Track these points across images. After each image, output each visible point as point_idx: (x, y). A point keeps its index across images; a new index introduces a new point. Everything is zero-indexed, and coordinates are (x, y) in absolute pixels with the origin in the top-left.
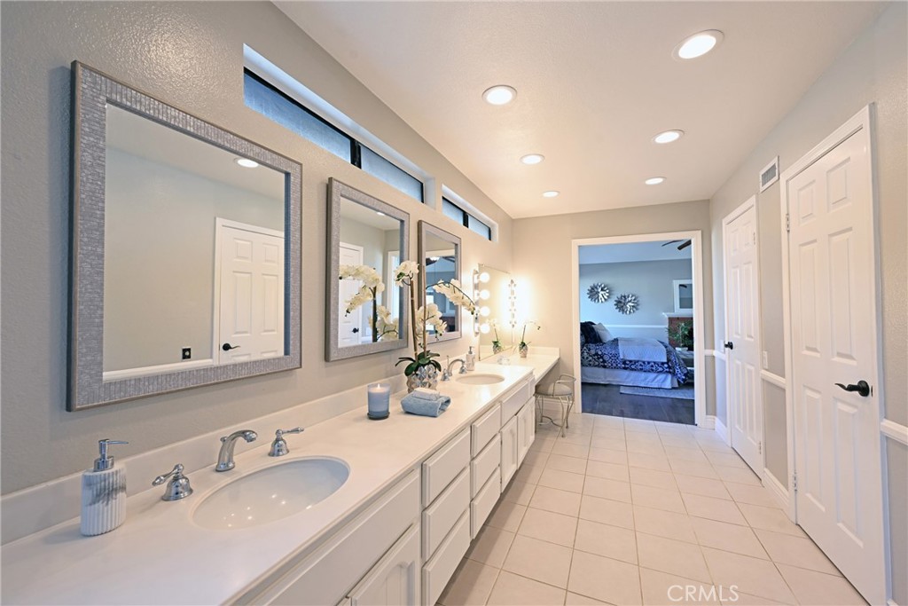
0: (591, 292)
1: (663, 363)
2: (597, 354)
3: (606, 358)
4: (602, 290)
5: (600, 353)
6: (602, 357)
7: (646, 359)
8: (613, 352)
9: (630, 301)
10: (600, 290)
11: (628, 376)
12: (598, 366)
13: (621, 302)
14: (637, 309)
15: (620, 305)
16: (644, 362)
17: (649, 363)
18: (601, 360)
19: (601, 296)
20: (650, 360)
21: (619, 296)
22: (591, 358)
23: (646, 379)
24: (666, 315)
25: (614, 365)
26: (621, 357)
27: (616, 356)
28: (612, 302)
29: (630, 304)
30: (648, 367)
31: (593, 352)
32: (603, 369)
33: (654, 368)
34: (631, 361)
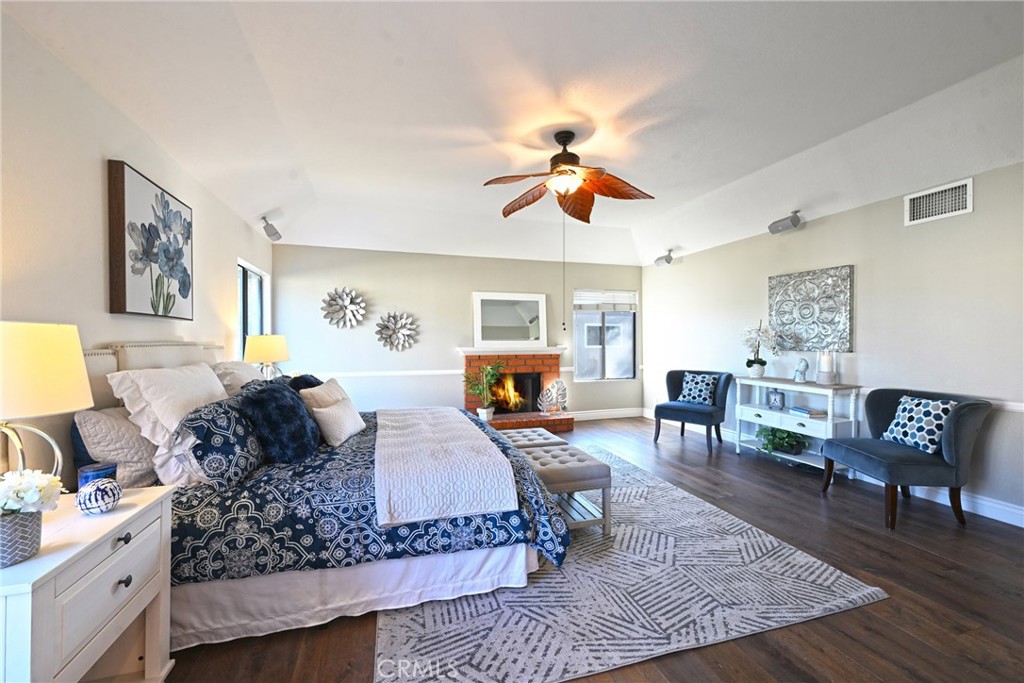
0: (330, 305)
1: (506, 516)
2: (291, 519)
3: (327, 528)
4: (352, 302)
5: (303, 512)
6: (311, 530)
7: (459, 512)
8: (354, 501)
9: (403, 327)
10: (347, 302)
11: (404, 576)
12: (295, 566)
13: (387, 327)
14: (416, 341)
15: (387, 332)
16: (454, 522)
17: (468, 520)
18: (308, 540)
19: (348, 312)
20: (469, 513)
21: (386, 316)
22: (264, 540)
23: (457, 573)
24: (461, 353)
25: (357, 551)
26: (383, 519)
27: (364, 513)
28: (371, 328)
29: (405, 331)
30: (466, 536)
31: (275, 512)
32: (315, 574)
33: (483, 537)
34: (413, 526)
